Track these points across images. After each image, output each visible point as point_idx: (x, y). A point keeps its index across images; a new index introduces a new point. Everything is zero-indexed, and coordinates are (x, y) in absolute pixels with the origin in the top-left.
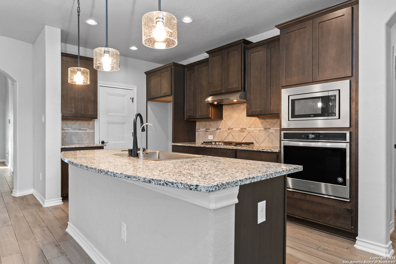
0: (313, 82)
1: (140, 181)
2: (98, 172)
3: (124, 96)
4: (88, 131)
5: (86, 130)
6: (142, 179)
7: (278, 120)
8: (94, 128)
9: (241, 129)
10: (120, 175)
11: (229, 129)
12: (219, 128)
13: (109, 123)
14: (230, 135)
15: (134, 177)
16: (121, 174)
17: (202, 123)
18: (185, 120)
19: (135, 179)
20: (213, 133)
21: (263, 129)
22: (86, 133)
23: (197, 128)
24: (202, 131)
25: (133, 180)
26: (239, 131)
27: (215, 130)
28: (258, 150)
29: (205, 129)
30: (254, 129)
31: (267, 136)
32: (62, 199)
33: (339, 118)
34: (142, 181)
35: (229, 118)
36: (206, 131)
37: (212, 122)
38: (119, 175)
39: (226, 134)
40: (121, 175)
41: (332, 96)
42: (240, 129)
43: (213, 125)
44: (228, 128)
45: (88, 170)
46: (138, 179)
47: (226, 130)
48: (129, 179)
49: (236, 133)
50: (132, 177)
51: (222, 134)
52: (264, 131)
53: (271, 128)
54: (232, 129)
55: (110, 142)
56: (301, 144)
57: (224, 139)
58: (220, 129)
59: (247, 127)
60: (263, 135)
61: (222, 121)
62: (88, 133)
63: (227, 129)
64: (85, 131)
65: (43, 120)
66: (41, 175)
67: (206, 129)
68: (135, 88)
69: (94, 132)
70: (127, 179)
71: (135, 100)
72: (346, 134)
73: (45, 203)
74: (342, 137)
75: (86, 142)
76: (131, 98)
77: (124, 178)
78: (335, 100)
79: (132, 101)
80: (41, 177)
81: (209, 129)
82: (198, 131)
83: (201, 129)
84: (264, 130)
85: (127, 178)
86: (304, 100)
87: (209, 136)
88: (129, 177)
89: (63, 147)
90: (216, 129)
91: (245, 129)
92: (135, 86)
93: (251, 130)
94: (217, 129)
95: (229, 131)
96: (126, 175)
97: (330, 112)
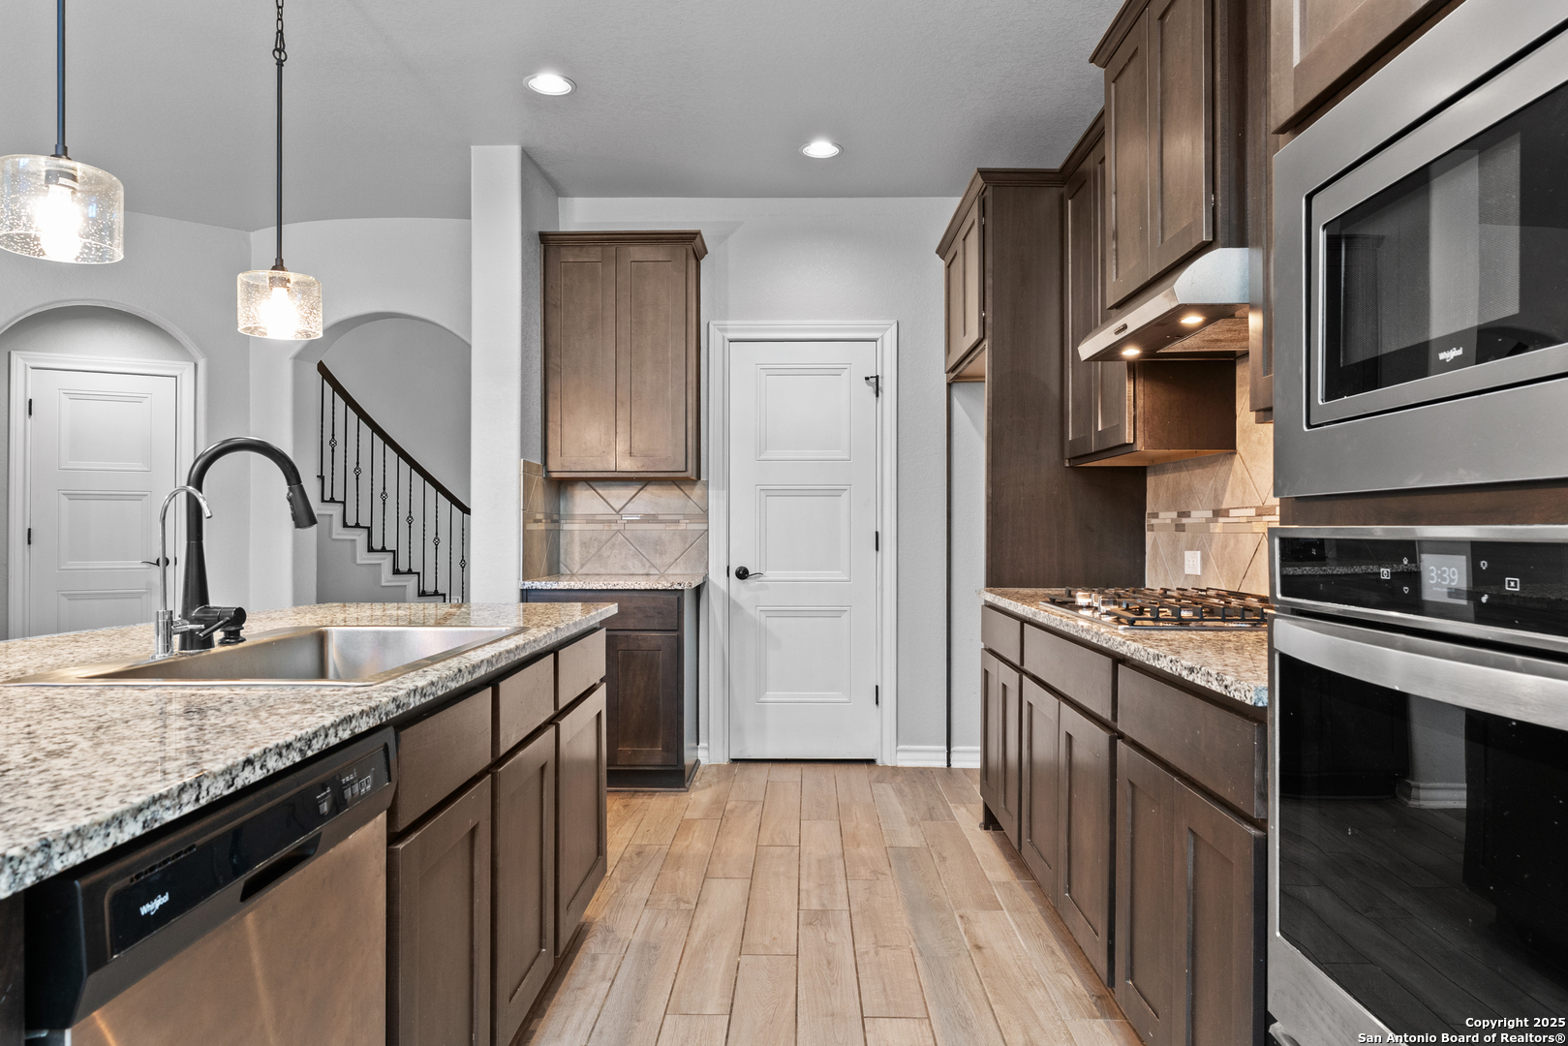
3: (835, 371)
5: (678, 522)
8: (705, 515)
11: (1260, 512)
12: (1224, 506)
13: (769, 492)
17: (1165, 477)
18: (1067, 465)
20: (1200, 541)
22: (674, 534)
23: (1149, 507)
24: (1164, 527)
27: (1208, 521)
29: (1174, 515)
35: (1259, 443)
36: (1177, 528)
37: (1197, 471)
39: (1249, 544)
43: (1200, 490)
44: (1257, 508)
47: (1249, 520)
55: (769, 574)
58: (1227, 513)
61: (1236, 462)
62: (684, 535)
63: (1252, 512)
67: (1179, 515)
68: (889, 331)
69: (707, 530)
71: (888, 385)
75: (678, 571)
76: (867, 379)
79: (871, 390)
81: (1189, 515)
82: (1152, 528)
83: (1162, 516)
87: (1188, 555)
92: (886, 322)
95: (1259, 527)
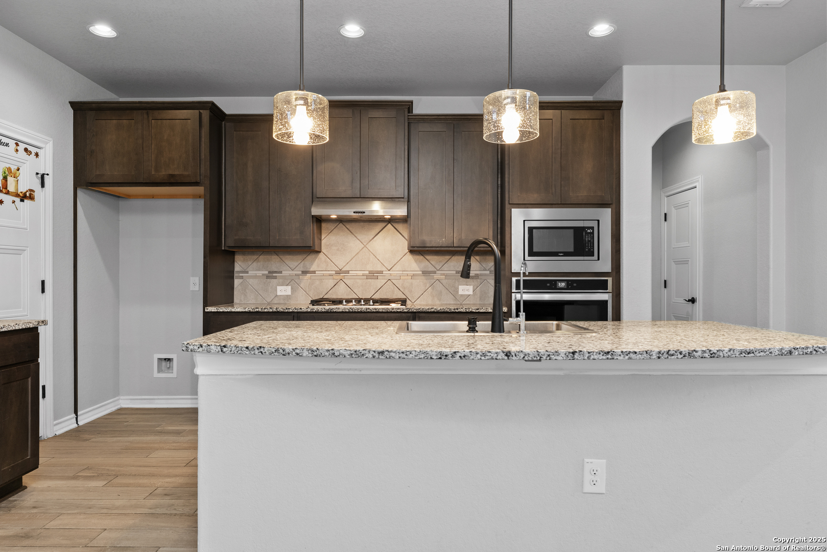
0: (561, 204)
1: (773, 355)
2: (659, 358)
3: (19, 164)
6: (777, 351)
7: (450, 257)
9: (370, 272)
10: (729, 353)
11: (339, 272)
12: (311, 270)
14: (342, 285)
15: (760, 351)
16: (730, 350)
18: (223, 249)
19: (762, 354)
20: (289, 281)
21: (421, 273)
23: (237, 269)
24: (255, 277)
25: (759, 355)
26: (365, 277)
27: (297, 275)
28: (468, 310)
29: (267, 272)
30: (401, 272)
31: (428, 286)
33: (599, 259)
34: (776, 354)
35: (338, 250)
36: (268, 277)
37: (288, 256)
38: (725, 354)
39: (331, 283)
40: (732, 351)
41: (589, 228)
42: (368, 272)
43: (291, 265)
44: (336, 271)
45: (613, 359)
46: (768, 352)
47: (331, 275)
48: (749, 355)
49: (358, 280)
50: (756, 351)
51: (317, 282)
52: (423, 277)
53: (437, 272)
54: (348, 272)
56: (547, 297)
57: (324, 294)
58: (314, 272)
59: (384, 269)
60: (420, 284)
61: (320, 255)
63: (334, 272)
67: (270, 272)
68: (48, 145)
70: (746, 355)
71: (49, 181)
72: (607, 280)
74: (602, 286)
76: (37, 174)
77: (737, 355)
78: (593, 233)
79: (39, 182)
81: (281, 272)
83: (251, 273)
84: (422, 275)
85: (744, 355)
86: (547, 230)
87: (279, 288)
88: (749, 353)
90: (301, 272)
91: (381, 272)
92: (48, 138)
93: (395, 275)
94: (305, 273)
95: (339, 277)
96: (743, 351)
97: (587, 250)
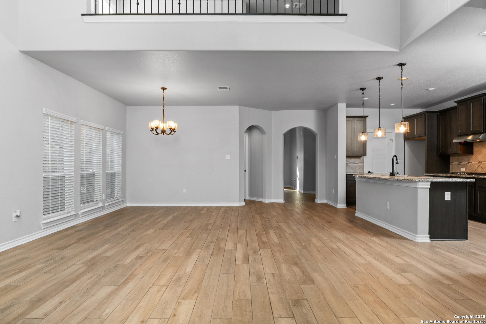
4: (359, 164)
8: (363, 162)
12: (471, 162)
13: (374, 158)
14: (480, 168)
17: (455, 157)
18: (438, 155)
20: (465, 166)
23: (450, 162)
32: (346, 205)
35: (479, 153)
36: (459, 164)
39: (476, 166)
43: (465, 159)
44: (478, 162)
47: (476, 164)
49: (485, 166)
51: (473, 166)
54: (482, 162)
55: (374, 172)
57: (474, 171)
61: (473, 156)
62: (359, 166)
64: (358, 164)
65: (336, 158)
66: (333, 190)
69: (364, 165)
71: (394, 140)
73: (338, 206)
75: (358, 172)
76: (391, 139)
79: (391, 141)
80: (333, 192)
81: (462, 163)
82: (452, 164)
83: (454, 163)
87: (461, 168)
89: (347, 174)
90: (467, 163)
94: (469, 163)
95: (479, 164)
